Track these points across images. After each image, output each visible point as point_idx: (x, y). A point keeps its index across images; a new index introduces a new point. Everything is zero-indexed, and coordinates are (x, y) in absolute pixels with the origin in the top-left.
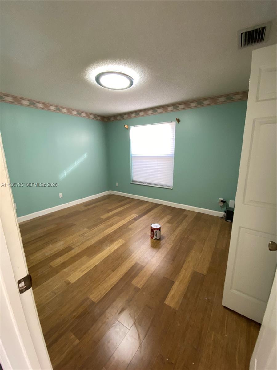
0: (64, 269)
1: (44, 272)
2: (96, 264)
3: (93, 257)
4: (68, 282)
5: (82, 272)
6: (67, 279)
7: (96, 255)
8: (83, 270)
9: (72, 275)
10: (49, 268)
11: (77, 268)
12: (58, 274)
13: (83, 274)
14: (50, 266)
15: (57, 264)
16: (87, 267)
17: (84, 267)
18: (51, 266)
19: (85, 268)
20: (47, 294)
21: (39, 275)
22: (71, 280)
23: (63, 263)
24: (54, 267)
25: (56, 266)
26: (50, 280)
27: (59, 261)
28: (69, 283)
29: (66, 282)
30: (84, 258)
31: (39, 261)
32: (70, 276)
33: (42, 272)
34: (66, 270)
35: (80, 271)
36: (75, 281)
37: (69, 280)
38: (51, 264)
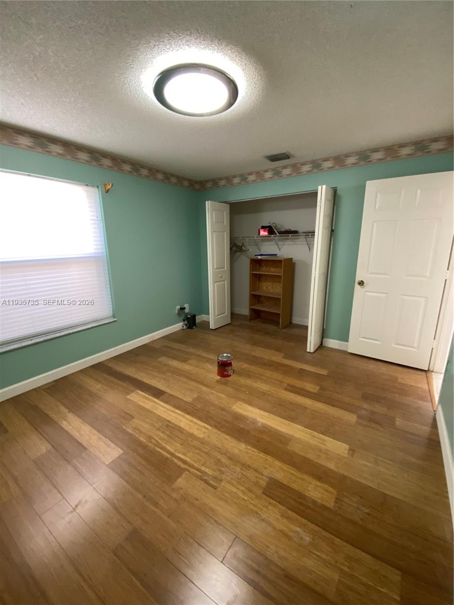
0: (331, 470)
1: (355, 505)
2: (302, 428)
3: (289, 435)
4: (351, 452)
5: (324, 440)
6: (346, 456)
7: (281, 432)
8: (321, 441)
9: (337, 452)
10: (341, 500)
11: (320, 451)
12: (346, 474)
13: (326, 438)
14: (336, 502)
15: (327, 490)
16: (312, 438)
17: (313, 442)
18: (337, 500)
19: (315, 439)
20: (384, 470)
21: (366, 511)
22: (345, 450)
23: (319, 478)
24: (335, 492)
25: (330, 489)
26: (364, 481)
27: (316, 491)
28: (350, 450)
29: (352, 455)
30: (294, 447)
31: (337, 541)
32: (340, 453)
33: (358, 508)
34: (331, 466)
35: (325, 445)
36: (344, 445)
37: (346, 452)
38: (331, 504)
